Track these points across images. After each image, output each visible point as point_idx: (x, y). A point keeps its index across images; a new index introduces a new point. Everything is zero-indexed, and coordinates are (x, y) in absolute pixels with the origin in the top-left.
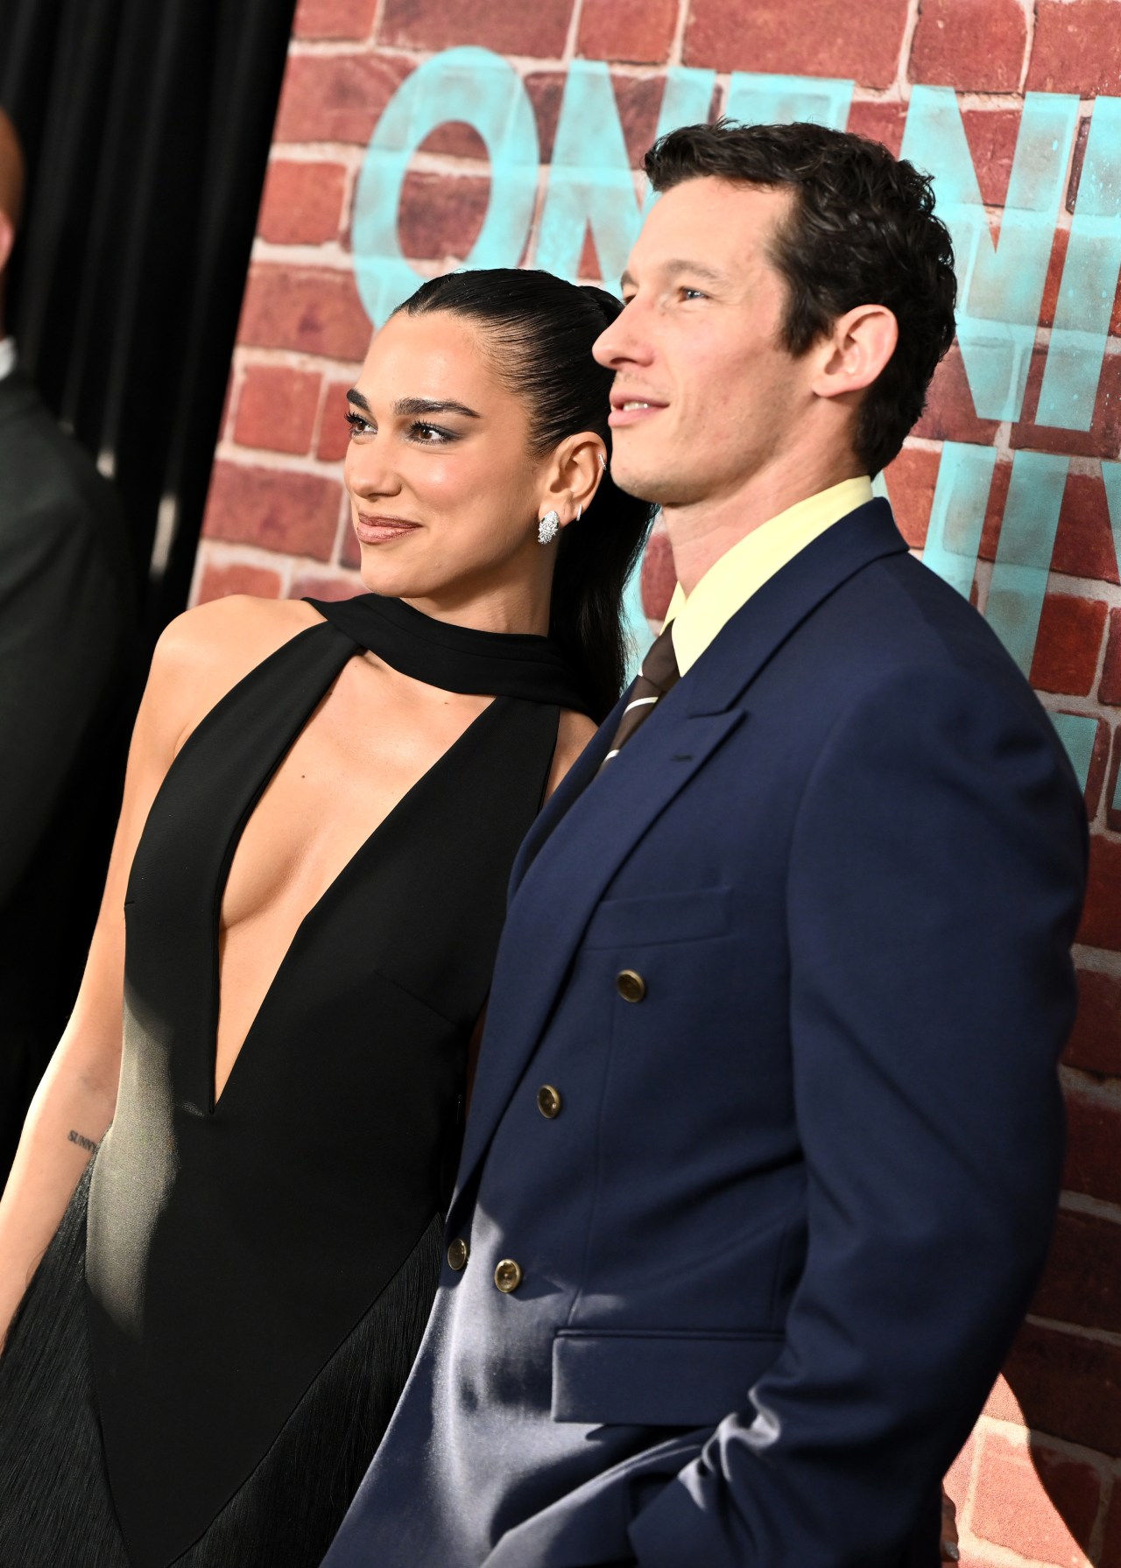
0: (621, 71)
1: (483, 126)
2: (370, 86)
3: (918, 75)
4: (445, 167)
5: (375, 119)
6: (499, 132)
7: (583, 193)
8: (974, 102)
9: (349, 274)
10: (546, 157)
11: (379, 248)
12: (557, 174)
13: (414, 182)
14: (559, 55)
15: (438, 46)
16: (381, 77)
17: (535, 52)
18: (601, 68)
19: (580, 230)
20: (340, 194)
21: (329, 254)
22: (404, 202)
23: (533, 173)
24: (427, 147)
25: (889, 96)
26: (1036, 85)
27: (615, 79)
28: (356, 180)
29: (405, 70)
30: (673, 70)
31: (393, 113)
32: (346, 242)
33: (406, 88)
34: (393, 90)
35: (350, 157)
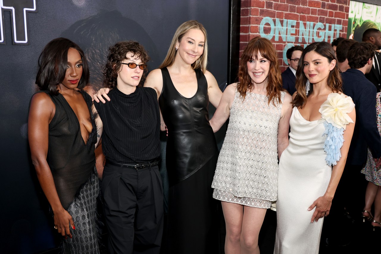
0: (280, 19)
1: (269, 23)
2: (259, 20)
3: (300, 20)
4: (267, 26)
5: (260, 22)
6: (271, 24)
7: (278, 28)
8: (304, 22)
9: (260, 35)
10: (275, 26)
11: (262, 33)
12: (276, 27)
13: (264, 27)
14: (275, 18)
15: (265, 16)
16: (260, 19)
17: (273, 18)
18: (278, 19)
19: (278, 31)
20: (258, 29)
21: (258, 34)
22: (264, 29)
23: (274, 27)
24: (265, 25)
25: (299, 21)
26: (307, 21)
27: (280, 20)
28: (259, 27)
29: (262, 18)
30: (284, 19)
31: (262, 22)
32: (259, 33)
33: (262, 20)
34: (261, 20)
35: (258, 26)
